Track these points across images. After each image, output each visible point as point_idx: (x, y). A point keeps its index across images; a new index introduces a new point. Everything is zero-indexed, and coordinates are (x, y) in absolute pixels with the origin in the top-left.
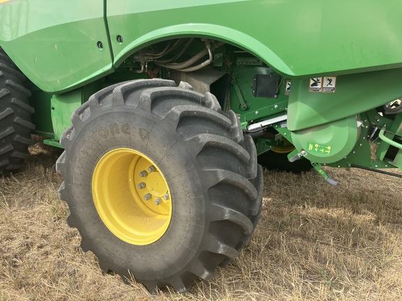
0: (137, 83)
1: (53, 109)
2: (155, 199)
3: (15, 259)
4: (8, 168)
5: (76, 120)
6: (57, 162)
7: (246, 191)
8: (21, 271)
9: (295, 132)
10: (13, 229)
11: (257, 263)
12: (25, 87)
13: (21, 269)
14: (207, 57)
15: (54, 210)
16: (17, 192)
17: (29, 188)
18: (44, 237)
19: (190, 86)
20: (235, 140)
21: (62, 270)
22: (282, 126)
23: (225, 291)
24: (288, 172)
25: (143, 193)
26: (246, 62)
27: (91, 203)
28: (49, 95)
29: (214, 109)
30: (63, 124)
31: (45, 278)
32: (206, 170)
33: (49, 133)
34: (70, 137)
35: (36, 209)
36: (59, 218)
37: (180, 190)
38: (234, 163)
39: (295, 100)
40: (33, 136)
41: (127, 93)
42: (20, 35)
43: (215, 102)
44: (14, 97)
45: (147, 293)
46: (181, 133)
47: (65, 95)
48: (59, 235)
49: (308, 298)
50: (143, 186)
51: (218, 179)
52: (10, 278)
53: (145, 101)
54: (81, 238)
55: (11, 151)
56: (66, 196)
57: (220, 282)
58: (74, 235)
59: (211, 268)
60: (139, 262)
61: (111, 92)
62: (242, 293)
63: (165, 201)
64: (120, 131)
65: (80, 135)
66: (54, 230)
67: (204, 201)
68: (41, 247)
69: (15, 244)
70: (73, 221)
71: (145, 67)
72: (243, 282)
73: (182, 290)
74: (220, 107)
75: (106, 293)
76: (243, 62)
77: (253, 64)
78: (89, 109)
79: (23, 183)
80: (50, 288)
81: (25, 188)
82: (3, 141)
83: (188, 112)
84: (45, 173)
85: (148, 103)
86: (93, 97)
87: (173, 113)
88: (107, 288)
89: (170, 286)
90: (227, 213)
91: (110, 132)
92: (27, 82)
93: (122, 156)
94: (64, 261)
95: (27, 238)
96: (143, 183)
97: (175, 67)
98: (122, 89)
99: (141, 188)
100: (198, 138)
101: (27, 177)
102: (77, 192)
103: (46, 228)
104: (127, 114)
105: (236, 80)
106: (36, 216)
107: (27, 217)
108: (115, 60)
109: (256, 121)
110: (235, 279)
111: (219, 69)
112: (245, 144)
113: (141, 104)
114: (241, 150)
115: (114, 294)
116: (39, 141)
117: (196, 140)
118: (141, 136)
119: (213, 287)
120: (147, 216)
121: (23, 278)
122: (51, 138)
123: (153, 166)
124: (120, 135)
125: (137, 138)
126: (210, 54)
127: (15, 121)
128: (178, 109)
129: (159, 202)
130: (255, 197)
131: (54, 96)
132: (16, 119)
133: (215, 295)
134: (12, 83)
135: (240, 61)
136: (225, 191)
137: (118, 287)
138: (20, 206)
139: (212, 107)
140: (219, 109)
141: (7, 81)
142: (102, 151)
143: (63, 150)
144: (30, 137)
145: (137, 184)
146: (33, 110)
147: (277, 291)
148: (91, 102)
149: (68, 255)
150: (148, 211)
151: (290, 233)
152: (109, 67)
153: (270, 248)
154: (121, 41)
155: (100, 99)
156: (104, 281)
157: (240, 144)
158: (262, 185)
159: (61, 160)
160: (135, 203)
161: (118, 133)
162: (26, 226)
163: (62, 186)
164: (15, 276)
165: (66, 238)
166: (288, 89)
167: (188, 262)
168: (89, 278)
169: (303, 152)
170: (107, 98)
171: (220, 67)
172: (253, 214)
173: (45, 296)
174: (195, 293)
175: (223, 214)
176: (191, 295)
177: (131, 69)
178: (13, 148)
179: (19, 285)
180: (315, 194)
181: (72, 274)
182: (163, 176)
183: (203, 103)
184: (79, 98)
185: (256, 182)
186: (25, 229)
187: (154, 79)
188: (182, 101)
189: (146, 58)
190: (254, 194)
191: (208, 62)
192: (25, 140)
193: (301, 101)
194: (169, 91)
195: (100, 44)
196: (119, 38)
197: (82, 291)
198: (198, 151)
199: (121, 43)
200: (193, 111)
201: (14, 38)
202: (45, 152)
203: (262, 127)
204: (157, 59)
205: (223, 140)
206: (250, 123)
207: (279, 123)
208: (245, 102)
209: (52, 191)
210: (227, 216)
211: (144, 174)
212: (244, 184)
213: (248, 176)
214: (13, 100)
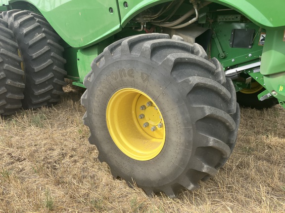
0: (140, 37)
1: (79, 60)
2: (151, 127)
3: (55, 164)
4: (50, 101)
5: (94, 67)
6: (82, 97)
7: (227, 124)
8: (59, 172)
9: (268, 76)
10: (53, 143)
11: (230, 179)
12: (60, 45)
13: (59, 171)
14: (194, 16)
15: (80, 131)
16: (56, 117)
17: (64, 115)
18: (74, 150)
19: (182, 38)
20: (219, 82)
21: (86, 174)
22: (255, 71)
23: (205, 199)
24: (252, 108)
25: (143, 122)
26: (226, 19)
27: (105, 128)
28: (76, 50)
29: (201, 56)
30: (85, 71)
31: (75, 178)
32: (195, 106)
33: (76, 77)
34: (91, 79)
35: (68, 130)
36: (83, 137)
37: (172, 122)
38: (218, 101)
39: (270, 48)
40: (65, 79)
41: (132, 45)
42: (56, 7)
43: (202, 51)
44: (53, 52)
45: (145, 195)
46: (174, 76)
47: (87, 49)
48: (83, 149)
49: (274, 210)
50: (143, 116)
51: (205, 113)
52: (52, 178)
53: (146, 50)
54: (98, 152)
55: (52, 90)
56: (88, 122)
57: (200, 192)
58: (93, 150)
59: (195, 182)
60: (140, 173)
61: (120, 44)
62: (218, 201)
63: (159, 128)
64: (127, 75)
65: (97, 78)
66: (80, 145)
67: (192, 131)
68: (71, 156)
69: (55, 153)
70: (93, 140)
71: (144, 27)
72: (218, 193)
73: (172, 196)
74: (206, 54)
75: (116, 192)
76: (223, 19)
77: (231, 20)
78: (103, 58)
79: (60, 112)
80: (78, 186)
81: (61, 115)
82: (47, 83)
83: (181, 58)
84: (74, 105)
85: (149, 52)
86: (106, 49)
87: (168, 59)
88: (117, 189)
89: (162, 192)
90: (212, 141)
91: (119, 75)
92: (61, 41)
93: (127, 94)
94: (87, 167)
95: (63, 150)
96: (142, 114)
97: (168, 25)
98: (128, 42)
99: (141, 118)
100: (189, 80)
101: (62, 107)
102: (96, 119)
103: (74, 144)
104: (132, 61)
105: (216, 34)
106: (68, 134)
107: (63, 135)
108: (122, 22)
109: (232, 67)
110: (212, 190)
111: (203, 25)
112: (226, 85)
113: (143, 53)
114: (224, 90)
115: (122, 194)
116: (70, 83)
117: (187, 82)
118: (142, 78)
119: (196, 195)
120: (146, 139)
121: (60, 178)
122: (78, 80)
123: (151, 102)
124: (127, 78)
125: (139, 80)
126: (197, 13)
127: (54, 69)
128: (173, 56)
129: (155, 129)
130: (234, 128)
131: (79, 50)
132: (55, 67)
133: (197, 202)
134: (52, 42)
135: (220, 18)
136: (210, 123)
137: (124, 189)
138: (58, 127)
139: (200, 55)
140: (206, 56)
141: (48, 41)
142: (113, 90)
143: (86, 89)
144: (63, 80)
145: (138, 115)
146: (65, 61)
147: (248, 203)
148: (105, 52)
149: (89, 163)
150: (146, 135)
151: (256, 157)
152: (118, 27)
153: (240, 168)
154: (127, 6)
155: (112, 50)
156: (114, 184)
157: (223, 85)
158: (239, 119)
159: (84, 96)
160: (136, 128)
161: (125, 76)
162: (62, 141)
163: (85, 115)
164: (55, 176)
165: (88, 151)
166: (262, 40)
167: (177, 176)
168: (104, 181)
169: (274, 92)
170: (117, 49)
171: (203, 24)
172: (231, 142)
173: (74, 191)
174: (181, 198)
175: (208, 142)
176: (179, 201)
177: (133, 29)
178: (53, 88)
179: (58, 183)
180: (276, 126)
181: (93, 177)
182: (158, 110)
183: (192, 51)
184: (96, 51)
185: (235, 117)
186: (62, 143)
187: (152, 34)
188: (175, 50)
189: (145, 19)
190: (234, 126)
191: (194, 19)
192: (60, 82)
193: (275, 50)
194: (165, 42)
195: (111, 10)
196: (125, 4)
197: (100, 190)
198: (188, 91)
199: (126, 8)
200: (185, 58)
201: (53, 8)
202: (74, 90)
203: (237, 72)
204: (154, 20)
205: (209, 81)
206: (227, 69)
207: (251, 69)
208: (224, 52)
209: (79, 118)
210: (211, 144)
211: (144, 108)
212: (226, 118)
213: (229, 112)
214: (52, 54)
